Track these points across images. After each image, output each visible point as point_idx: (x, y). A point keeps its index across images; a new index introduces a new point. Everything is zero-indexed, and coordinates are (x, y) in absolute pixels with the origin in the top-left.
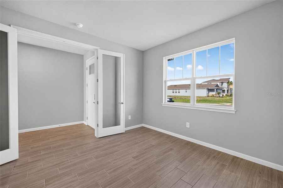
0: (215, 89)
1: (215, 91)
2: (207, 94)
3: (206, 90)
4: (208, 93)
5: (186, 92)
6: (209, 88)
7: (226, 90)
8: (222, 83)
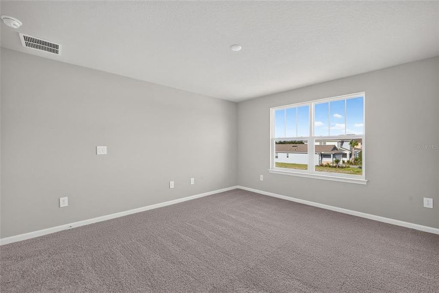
0: (332, 155)
1: (332, 157)
2: (320, 161)
3: (318, 155)
4: (320, 159)
5: (288, 157)
6: (323, 153)
7: (348, 153)
8: (342, 142)
